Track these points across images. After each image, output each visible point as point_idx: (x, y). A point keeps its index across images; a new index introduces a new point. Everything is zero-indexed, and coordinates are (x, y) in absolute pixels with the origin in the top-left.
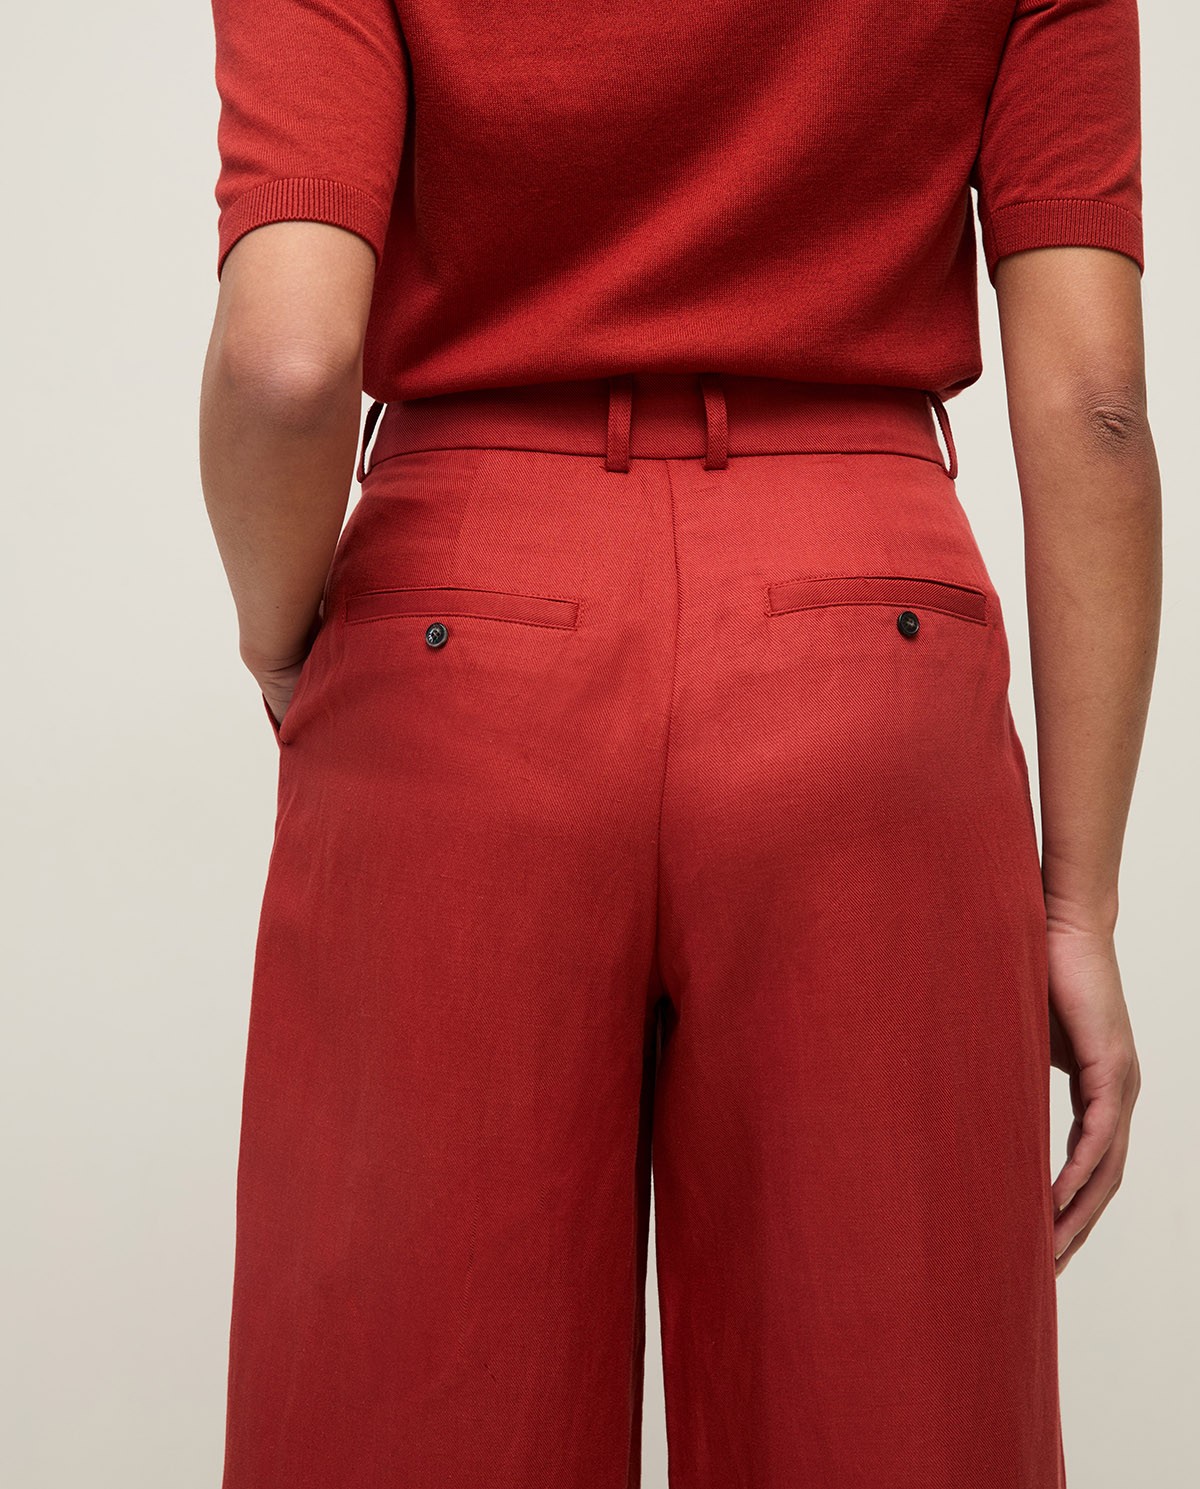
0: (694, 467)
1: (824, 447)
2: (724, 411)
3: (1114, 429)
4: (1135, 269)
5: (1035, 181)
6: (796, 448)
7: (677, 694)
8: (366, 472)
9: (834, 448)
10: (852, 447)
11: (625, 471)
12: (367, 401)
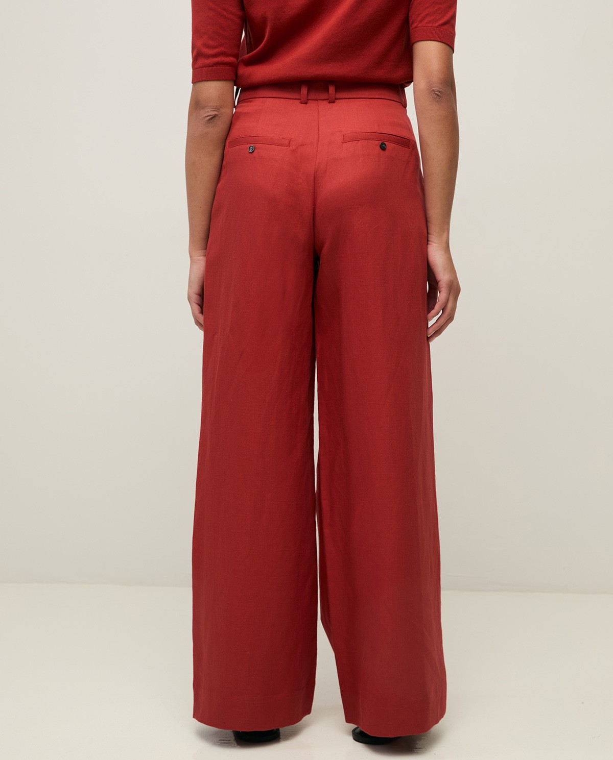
0: (325, 102)
1: (364, 97)
2: (334, 89)
3: (437, 95)
4: (451, 50)
5: (421, 21)
6: (355, 97)
7: (317, 165)
8: (236, 105)
9: (366, 97)
10: (372, 97)
11: (306, 103)
12: (235, 88)
